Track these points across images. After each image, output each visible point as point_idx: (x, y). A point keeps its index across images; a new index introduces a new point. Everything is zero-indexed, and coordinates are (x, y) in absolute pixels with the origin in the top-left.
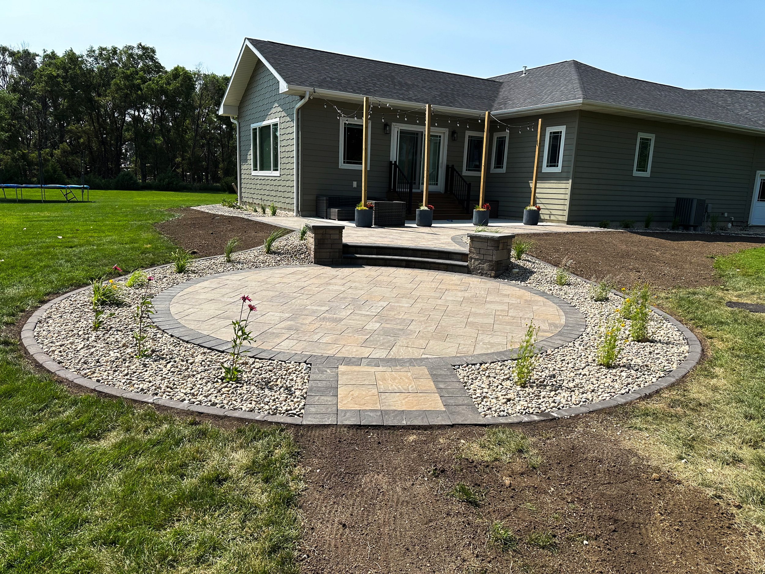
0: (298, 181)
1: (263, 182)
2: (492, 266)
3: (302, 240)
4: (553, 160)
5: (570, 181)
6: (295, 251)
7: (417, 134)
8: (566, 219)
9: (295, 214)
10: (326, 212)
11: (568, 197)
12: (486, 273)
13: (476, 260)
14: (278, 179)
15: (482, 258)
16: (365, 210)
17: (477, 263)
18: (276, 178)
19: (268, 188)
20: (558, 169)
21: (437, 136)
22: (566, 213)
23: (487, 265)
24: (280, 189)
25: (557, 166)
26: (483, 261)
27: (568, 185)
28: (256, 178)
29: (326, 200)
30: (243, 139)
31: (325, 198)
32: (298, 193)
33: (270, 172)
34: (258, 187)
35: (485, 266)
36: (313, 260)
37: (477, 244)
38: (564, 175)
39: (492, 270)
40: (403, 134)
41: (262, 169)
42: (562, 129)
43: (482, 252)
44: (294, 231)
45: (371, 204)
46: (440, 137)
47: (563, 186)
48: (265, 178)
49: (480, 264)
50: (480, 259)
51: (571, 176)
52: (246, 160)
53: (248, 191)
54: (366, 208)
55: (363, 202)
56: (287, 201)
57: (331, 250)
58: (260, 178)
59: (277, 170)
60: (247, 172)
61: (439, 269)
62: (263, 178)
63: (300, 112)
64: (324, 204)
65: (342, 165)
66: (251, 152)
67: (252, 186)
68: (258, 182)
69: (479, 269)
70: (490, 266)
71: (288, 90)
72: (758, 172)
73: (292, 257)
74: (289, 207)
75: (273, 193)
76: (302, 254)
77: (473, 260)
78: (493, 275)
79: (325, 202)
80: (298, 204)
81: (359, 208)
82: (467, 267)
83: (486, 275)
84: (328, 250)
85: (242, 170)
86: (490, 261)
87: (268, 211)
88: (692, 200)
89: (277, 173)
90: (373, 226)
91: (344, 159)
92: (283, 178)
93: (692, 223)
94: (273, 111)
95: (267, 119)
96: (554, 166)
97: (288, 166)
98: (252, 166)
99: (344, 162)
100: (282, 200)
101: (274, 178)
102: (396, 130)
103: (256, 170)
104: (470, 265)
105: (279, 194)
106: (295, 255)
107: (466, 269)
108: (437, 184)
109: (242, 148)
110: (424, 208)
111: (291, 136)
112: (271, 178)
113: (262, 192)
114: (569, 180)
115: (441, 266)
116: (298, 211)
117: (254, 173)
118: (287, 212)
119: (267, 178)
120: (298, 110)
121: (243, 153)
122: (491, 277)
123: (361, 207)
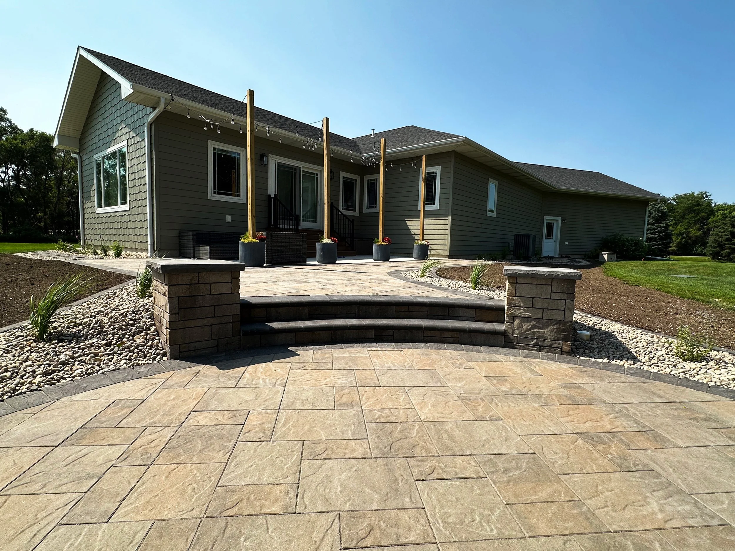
0: (153, 213)
1: (109, 220)
2: (564, 331)
3: (143, 296)
4: (429, 199)
5: (450, 218)
6: (120, 328)
7: (295, 169)
8: (447, 253)
9: (149, 254)
10: (194, 250)
11: (448, 232)
12: (550, 346)
13: (524, 319)
14: (127, 213)
15: (539, 316)
16: (255, 242)
17: (526, 326)
18: (124, 213)
19: (115, 226)
20: (436, 207)
21: (314, 174)
22: (448, 248)
23: (552, 331)
24: (129, 225)
25: (434, 204)
26: (541, 323)
27: (448, 221)
28: (101, 216)
29: (193, 235)
30: (85, 174)
31: (191, 233)
32: (153, 228)
33: (118, 206)
34: (104, 226)
35: (548, 332)
36: (168, 349)
37: (527, 290)
38: (442, 212)
39: (563, 340)
40: (282, 168)
41: (108, 205)
42: (437, 170)
43: (539, 304)
44: (130, 278)
45: (262, 235)
46: (317, 175)
47: (442, 222)
48: (111, 215)
49: (533, 327)
50: (534, 319)
51: (450, 213)
52: (89, 197)
53: (92, 232)
54: (255, 240)
55: (250, 232)
56: (139, 239)
57: (212, 321)
58: (105, 215)
59: (125, 203)
60: (91, 210)
61: (442, 341)
62: (108, 215)
63: (153, 127)
64: (189, 241)
65: (212, 195)
66: (95, 187)
67: (97, 226)
68: (104, 220)
69: (532, 339)
70: (559, 331)
71: (132, 91)
72: (545, 217)
73: (108, 344)
74: (142, 246)
75: (122, 232)
76: (140, 332)
77: (517, 322)
78: (566, 348)
79: (191, 237)
80: (154, 242)
81: (246, 241)
82: (503, 334)
83: (551, 349)
84: (205, 322)
85: (85, 209)
86: (558, 322)
87: (112, 253)
88: (529, 236)
89: (126, 207)
90: (265, 265)
91: (215, 189)
92: (133, 211)
93: (530, 255)
94: (119, 134)
95: (112, 145)
96: (431, 204)
97: (139, 197)
98: (96, 203)
99: (215, 193)
100: (133, 238)
101: (122, 214)
102: (274, 162)
103: (101, 207)
104: (510, 331)
105: (128, 232)
106: (120, 339)
107: (502, 339)
108: (316, 222)
109: (85, 185)
110: (326, 240)
111: (142, 160)
112: (118, 214)
113: (109, 232)
114: (448, 217)
115: (447, 335)
116: (153, 251)
117: (98, 211)
118: (139, 253)
119: (113, 215)
120: (150, 125)
121: (86, 190)
122: (562, 353)
123: (248, 238)
